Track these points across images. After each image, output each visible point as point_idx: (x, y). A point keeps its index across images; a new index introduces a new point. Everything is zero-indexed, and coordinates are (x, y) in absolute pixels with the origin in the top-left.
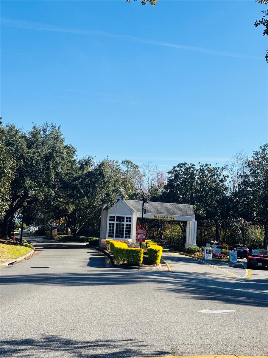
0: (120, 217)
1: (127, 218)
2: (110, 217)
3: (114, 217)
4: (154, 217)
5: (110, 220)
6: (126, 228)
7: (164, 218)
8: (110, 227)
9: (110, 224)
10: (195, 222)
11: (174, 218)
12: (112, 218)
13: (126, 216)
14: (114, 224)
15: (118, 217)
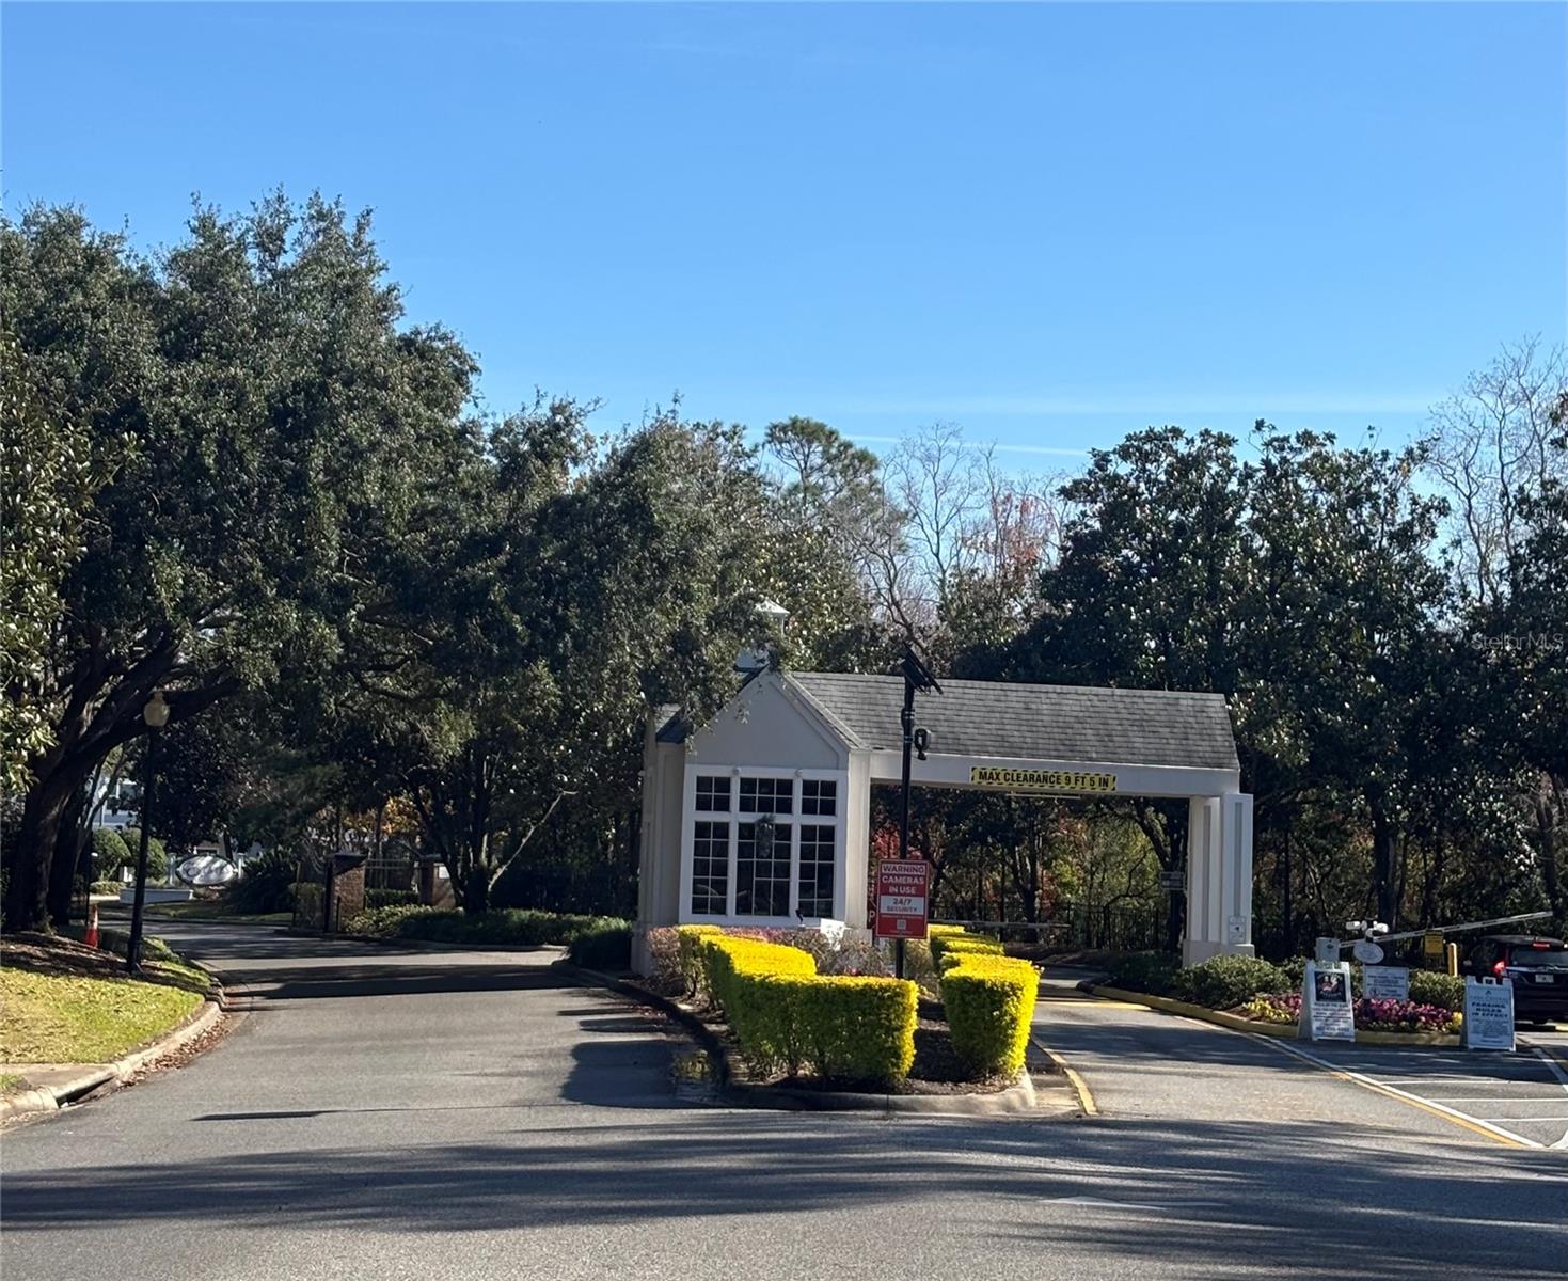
0: (766, 784)
1: (809, 787)
2: (703, 783)
3: (724, 784)
4: (983, 776)
5: (702, 805)
6: (806, 853)
7: (1045, 779)
8: (700, 849)
9: (701, 829)
10: (1239, 805)
11: (1105, 783)
12: (713, 793)
13: (799, 776)
14: (722, 830)
15: (747, 785)
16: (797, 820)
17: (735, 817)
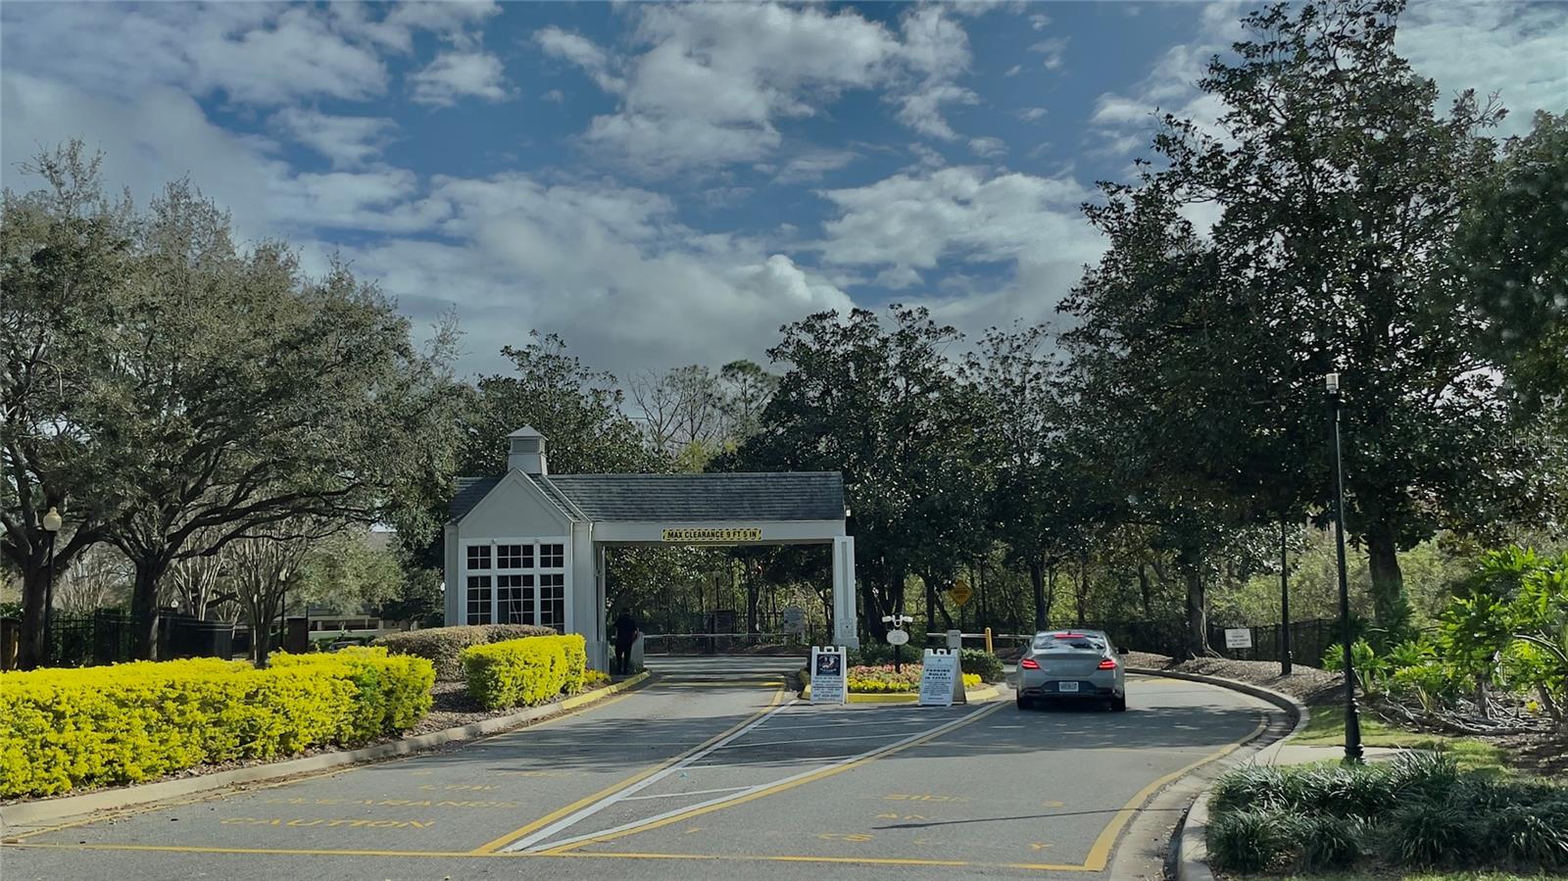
0: (515, 549)
1: (545, 549)
2: (472, 550)
3: (486, 550)
4: (671, 535)
5: (472, 565)
6: (545, 593)
7: (713, 535)
8: (472, 595)
9: (472, 581)
10: (844, 543)
11: (754, 534)
12: (478, 556)
13: (537, 541)
14: (487, 580)
15: (502, 550)
16: (537, 571)
17: (495, 572)
